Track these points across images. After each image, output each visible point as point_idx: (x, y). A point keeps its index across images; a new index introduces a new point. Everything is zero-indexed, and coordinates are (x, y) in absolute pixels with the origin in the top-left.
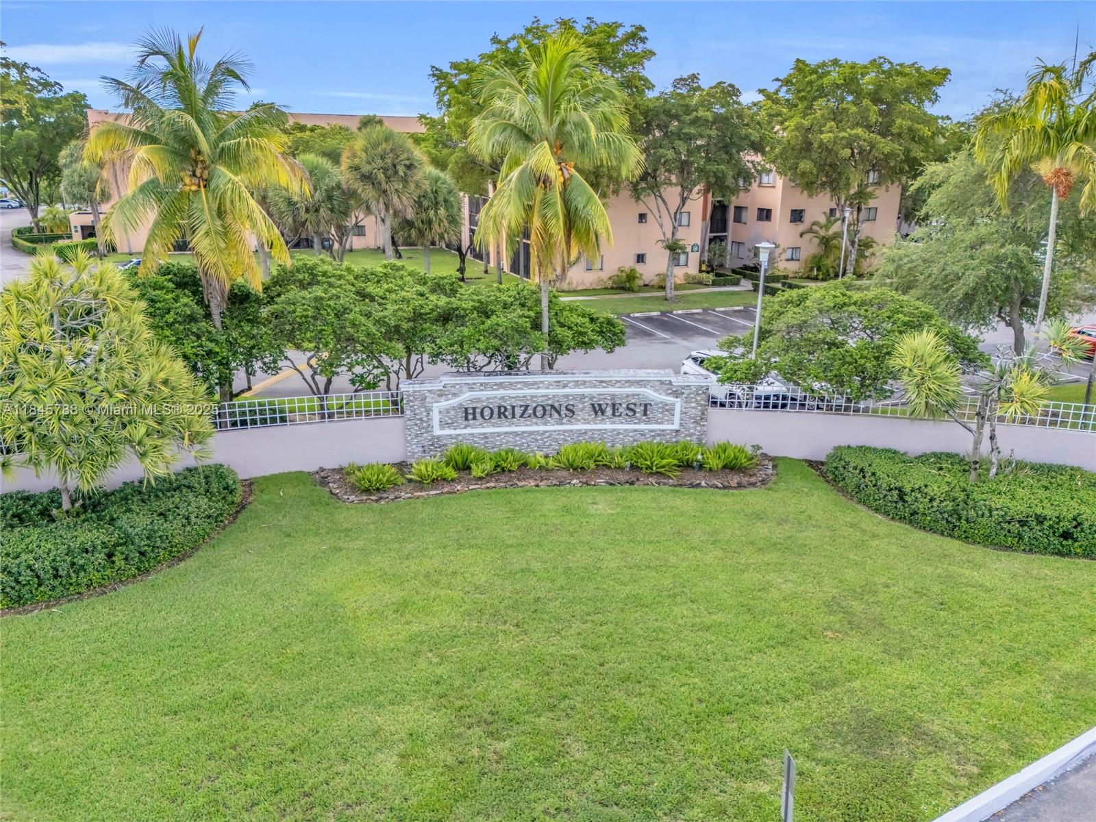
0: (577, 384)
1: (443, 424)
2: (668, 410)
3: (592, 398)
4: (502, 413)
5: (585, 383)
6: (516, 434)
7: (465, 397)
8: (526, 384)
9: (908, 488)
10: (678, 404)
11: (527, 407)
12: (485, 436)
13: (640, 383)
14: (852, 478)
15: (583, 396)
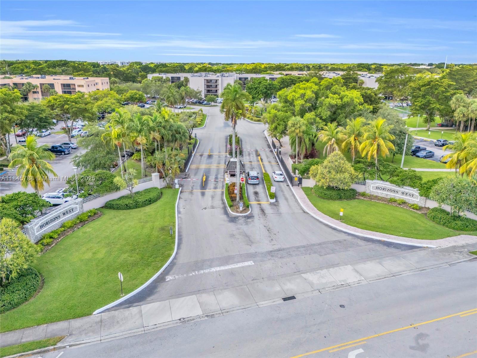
0: (59, 210)
1: (37, 232)
2: (76, 208)
3: (62, 212)
4: (47, 223)
5: (61, 209)
6: (50, 227)
7: (40, 224)
8: (50, 215)
9: (127, 204)
10: (78, 206)
11: (51, 220)
12: (45, 231)
13: (70, 205)
14: (115, 206)
15: (61, 212)
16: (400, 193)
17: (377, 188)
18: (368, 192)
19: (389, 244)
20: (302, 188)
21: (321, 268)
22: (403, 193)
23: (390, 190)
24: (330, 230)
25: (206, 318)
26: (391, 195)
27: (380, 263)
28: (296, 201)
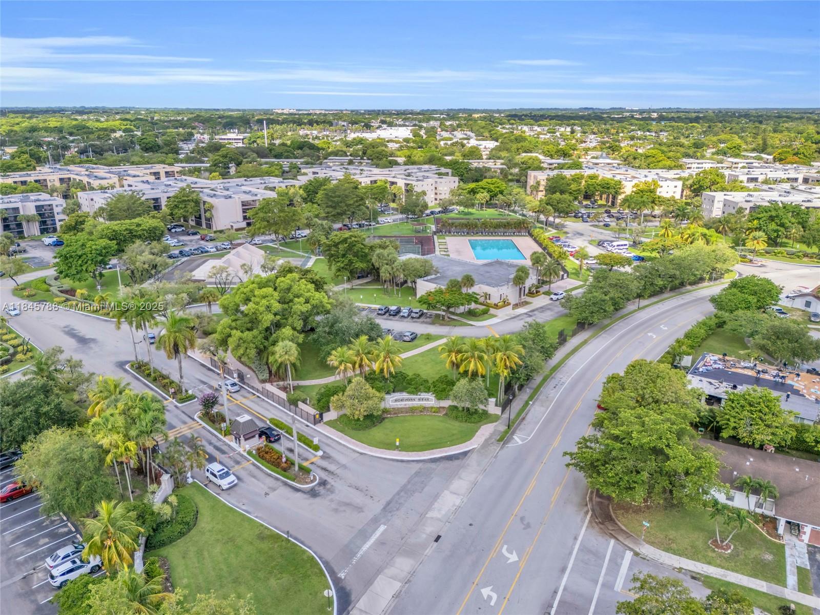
16: (417, 400)
17: (396, 401)
18: (388, 406)
19: (450, 458)
20: (325, 423)
21: (432, 504)
22: (419, 400)
23: (408, 400)
24: (399, 463)
25: (407, 585)
26: (409, 404)
27: (460, 478)
28: (340, 444)
